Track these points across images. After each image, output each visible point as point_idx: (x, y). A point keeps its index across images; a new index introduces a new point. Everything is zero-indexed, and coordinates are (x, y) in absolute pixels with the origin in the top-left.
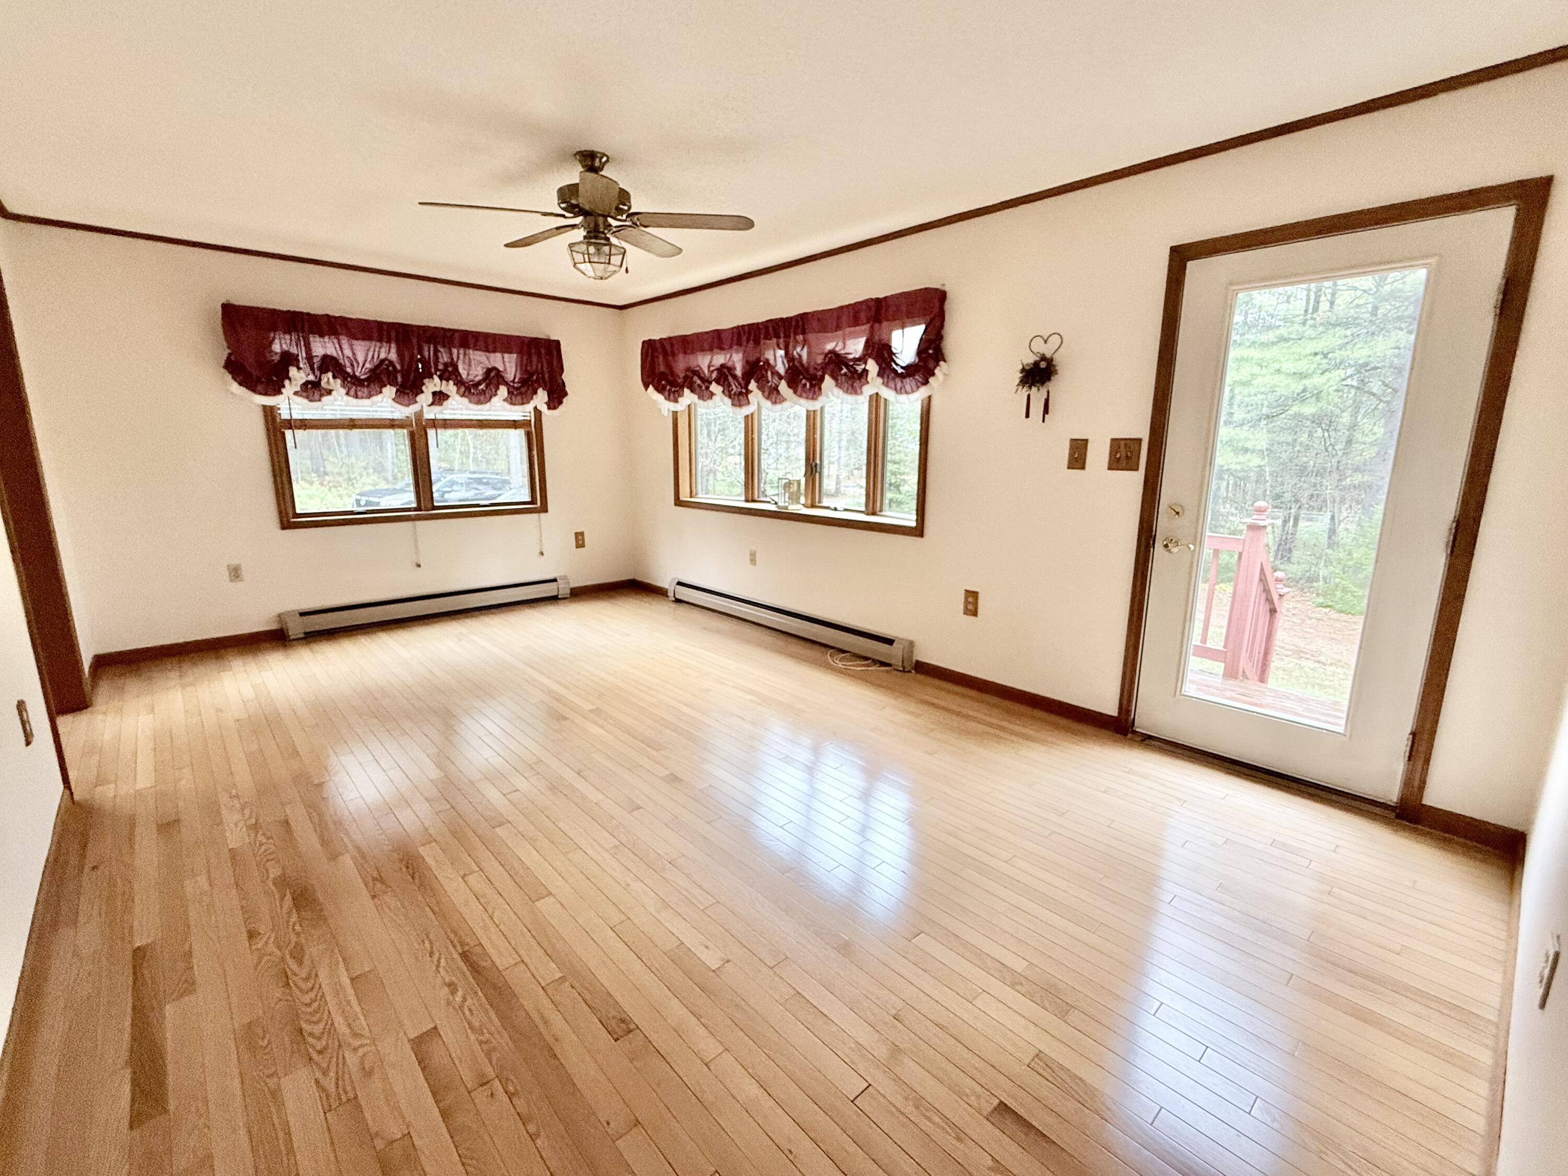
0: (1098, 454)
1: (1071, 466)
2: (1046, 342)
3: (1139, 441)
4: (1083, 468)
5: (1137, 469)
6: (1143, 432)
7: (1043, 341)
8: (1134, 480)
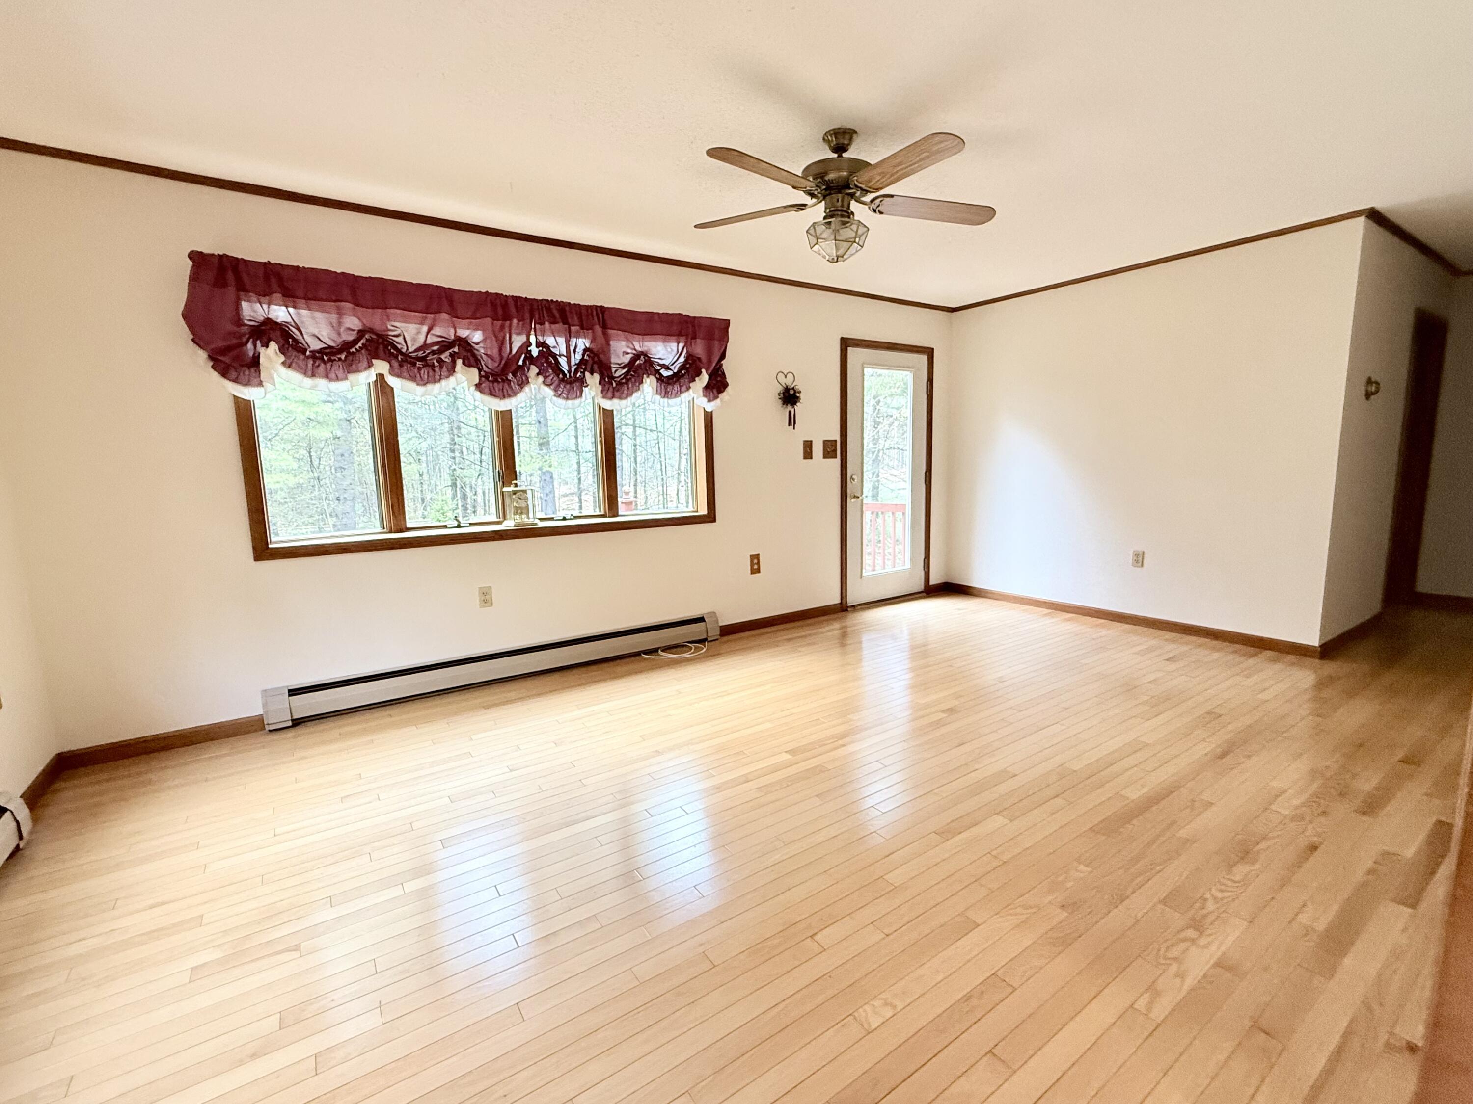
0: (818, 450)
1: (805, 458)
2: (786, 377)
3: (836, 441)
4: (811, 458)
5: (836, 457)
6: (836, 437)
7: (784, 376)
8: (836, 462)
